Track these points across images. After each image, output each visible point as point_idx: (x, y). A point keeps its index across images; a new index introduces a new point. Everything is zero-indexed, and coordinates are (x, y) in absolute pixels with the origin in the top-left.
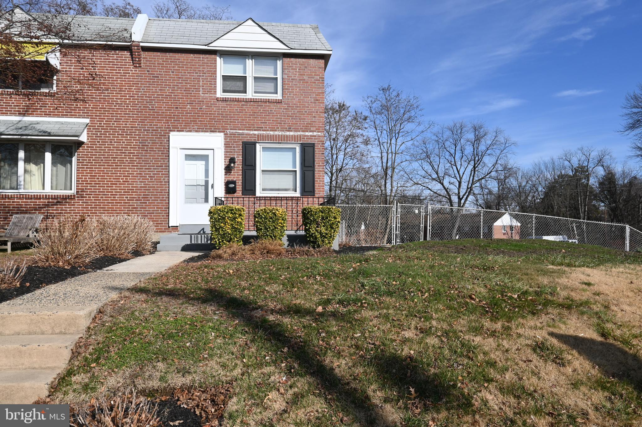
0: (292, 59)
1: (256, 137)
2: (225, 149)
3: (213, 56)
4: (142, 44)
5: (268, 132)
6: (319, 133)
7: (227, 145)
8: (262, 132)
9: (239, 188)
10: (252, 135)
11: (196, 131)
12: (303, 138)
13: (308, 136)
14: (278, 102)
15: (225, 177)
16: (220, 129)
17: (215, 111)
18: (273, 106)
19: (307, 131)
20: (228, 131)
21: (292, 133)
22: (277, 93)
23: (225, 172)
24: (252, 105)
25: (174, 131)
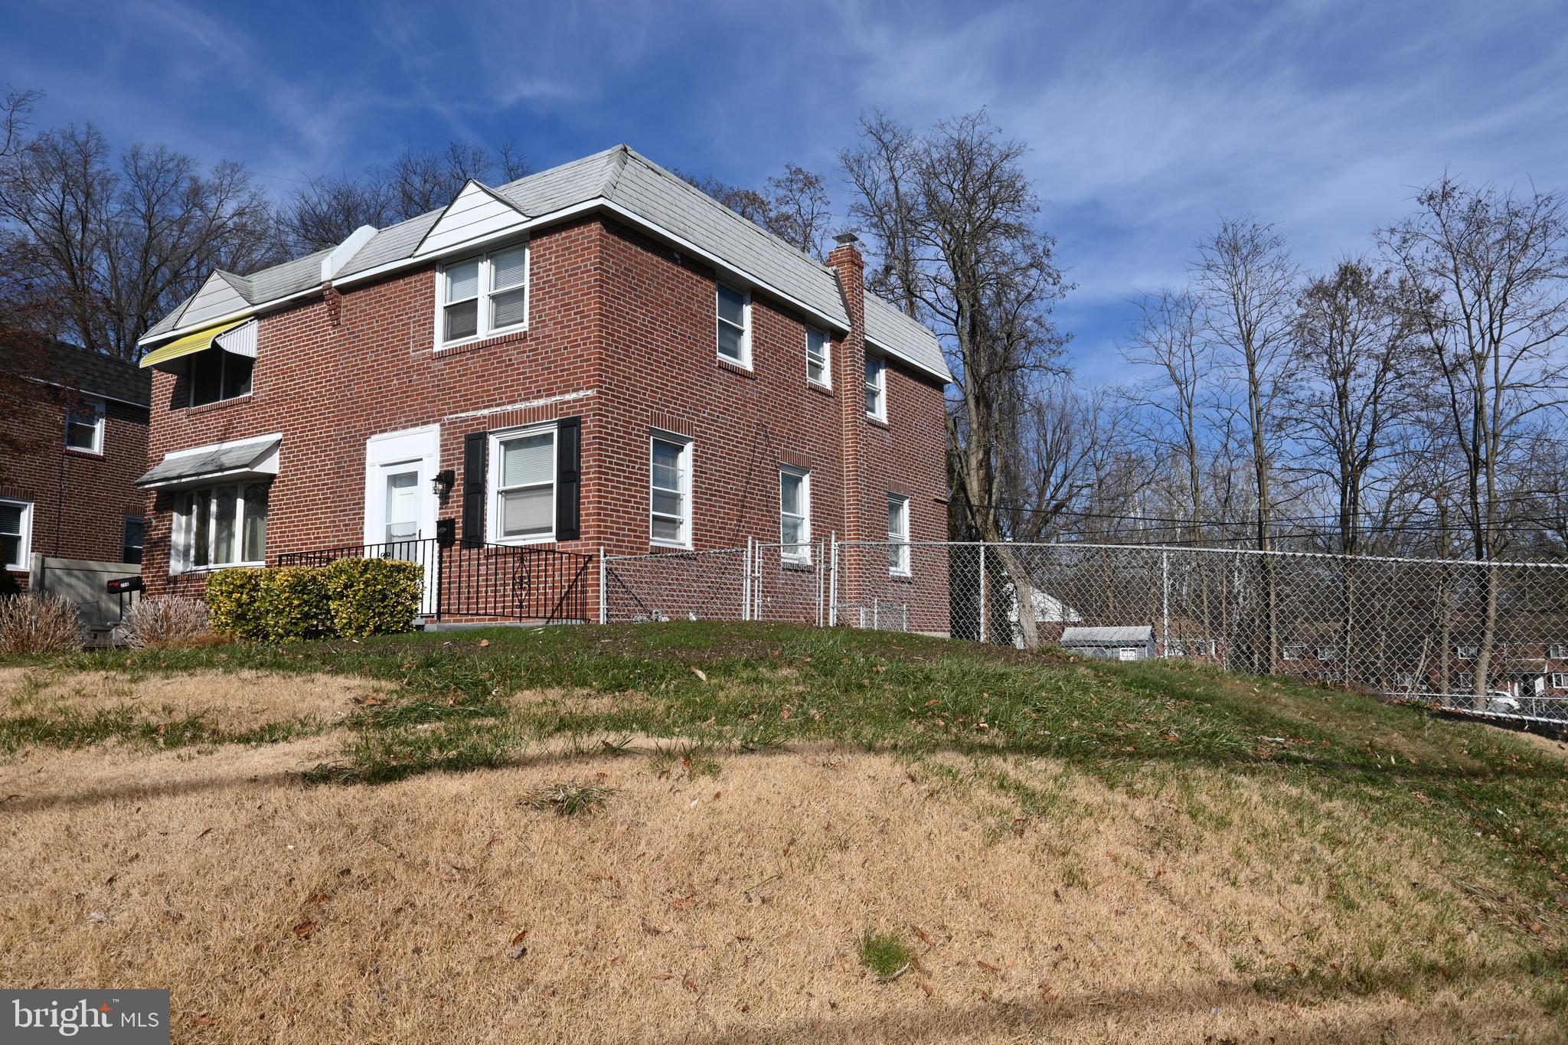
0: (545, 239)
1: (485, 423)
2: (442, 456)
3: (429, 274)
4: (335, 284)
5: (504, 408)
6: (589, 392)
7: (444, 448)
8: (495, 409)
9: (459, 535)
10: (479, 418)
11: (404, 428)
12: (562, 409)
13: (569, 402)
14: (522, 338)
15: (440, 514)
16: (434, 416)
17: (429, 382)
18: (512, 351)
19: (568, 392)
20: (445, 418)
21: (541, 402)
22: (522, 321)
23: (441, 504)
24: (481, 356)
25: (375, 433)
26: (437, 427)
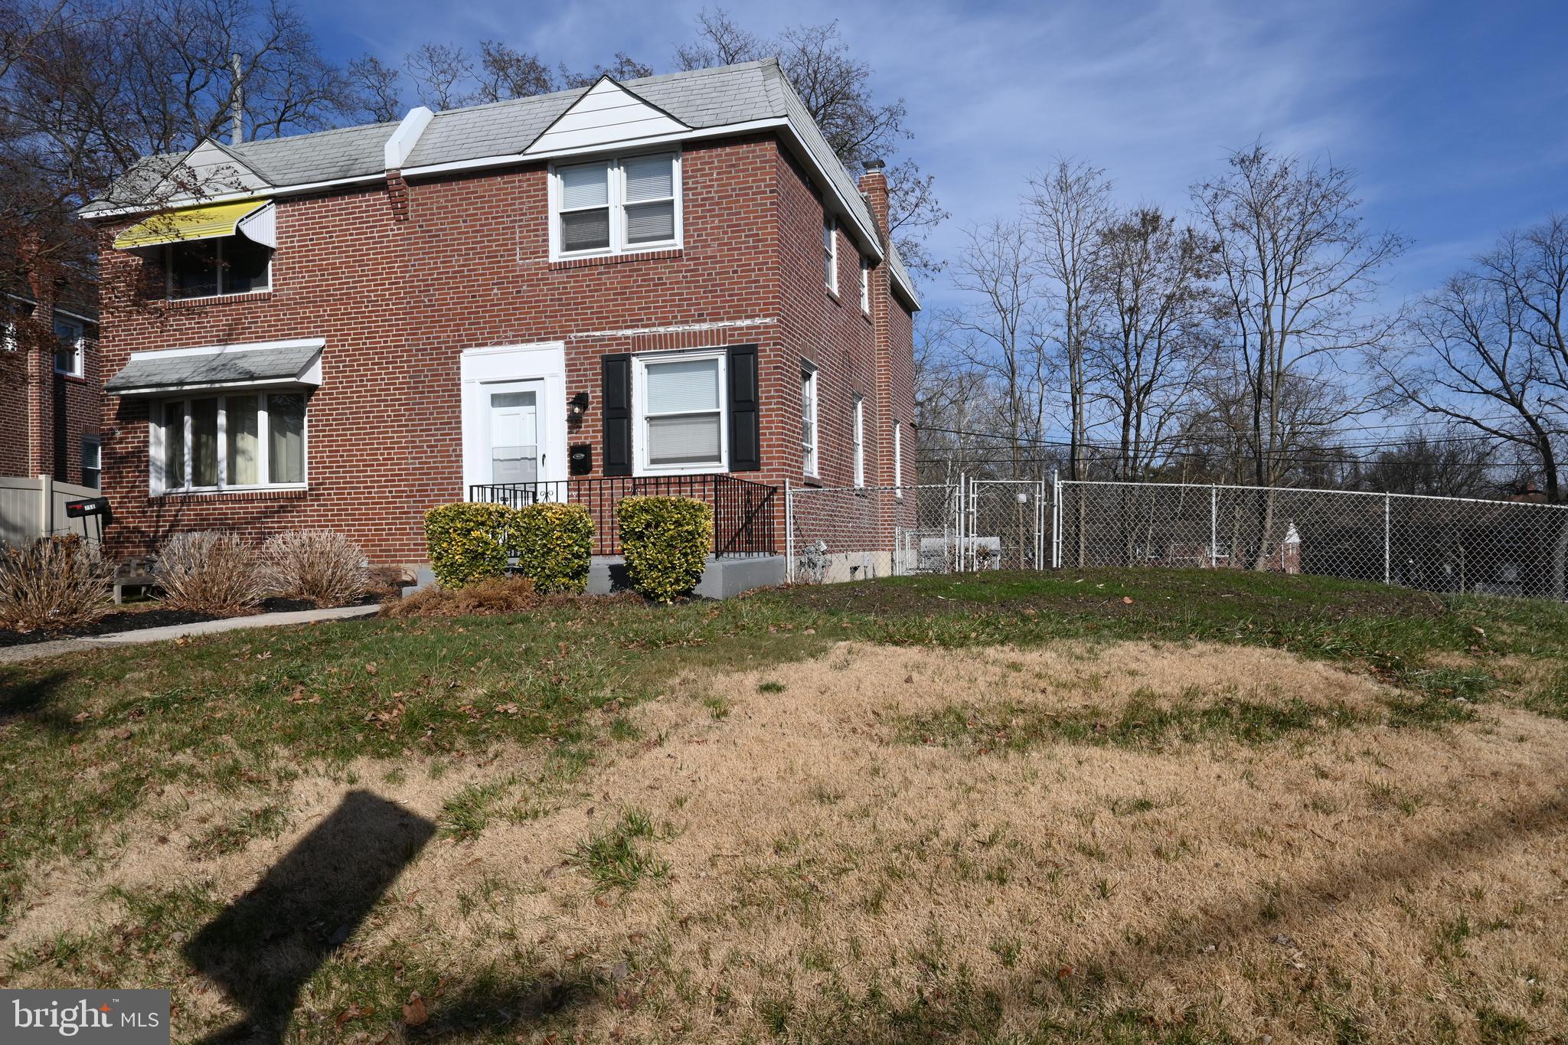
0: (702, 153)
1: (628, 344)
2: (568, 376)
3: (539, 174)
4: (404, 173)
5: (654, 329)
6: (767, 320)
7: (571, 367)
8: (642, 330)
9: (597, 461)
10: (620, 338)
11: (512, 343)
12: (732, 335)
13: (741, 328)
14: (676, 256)
15: (569, 439)
16: (556, 332)
17: (546, 295)
18: (664, 271)
19: (740, 318)
20: (572, 335)
21: (705, 326)
22: (672, 237)
23: (569, 428)
24: (619, 272)
25: (470, 346)
26: (561, 344)
